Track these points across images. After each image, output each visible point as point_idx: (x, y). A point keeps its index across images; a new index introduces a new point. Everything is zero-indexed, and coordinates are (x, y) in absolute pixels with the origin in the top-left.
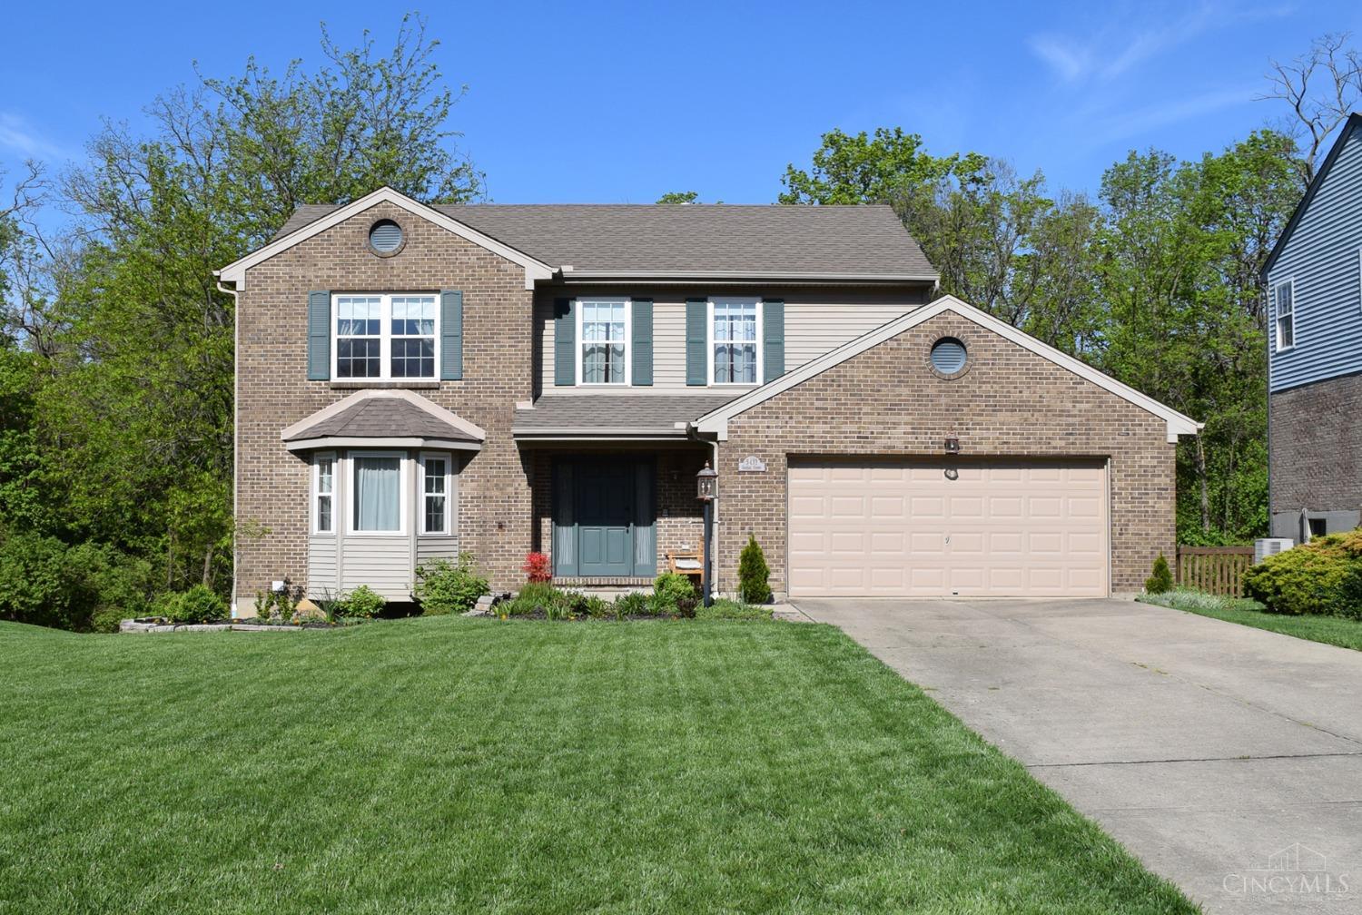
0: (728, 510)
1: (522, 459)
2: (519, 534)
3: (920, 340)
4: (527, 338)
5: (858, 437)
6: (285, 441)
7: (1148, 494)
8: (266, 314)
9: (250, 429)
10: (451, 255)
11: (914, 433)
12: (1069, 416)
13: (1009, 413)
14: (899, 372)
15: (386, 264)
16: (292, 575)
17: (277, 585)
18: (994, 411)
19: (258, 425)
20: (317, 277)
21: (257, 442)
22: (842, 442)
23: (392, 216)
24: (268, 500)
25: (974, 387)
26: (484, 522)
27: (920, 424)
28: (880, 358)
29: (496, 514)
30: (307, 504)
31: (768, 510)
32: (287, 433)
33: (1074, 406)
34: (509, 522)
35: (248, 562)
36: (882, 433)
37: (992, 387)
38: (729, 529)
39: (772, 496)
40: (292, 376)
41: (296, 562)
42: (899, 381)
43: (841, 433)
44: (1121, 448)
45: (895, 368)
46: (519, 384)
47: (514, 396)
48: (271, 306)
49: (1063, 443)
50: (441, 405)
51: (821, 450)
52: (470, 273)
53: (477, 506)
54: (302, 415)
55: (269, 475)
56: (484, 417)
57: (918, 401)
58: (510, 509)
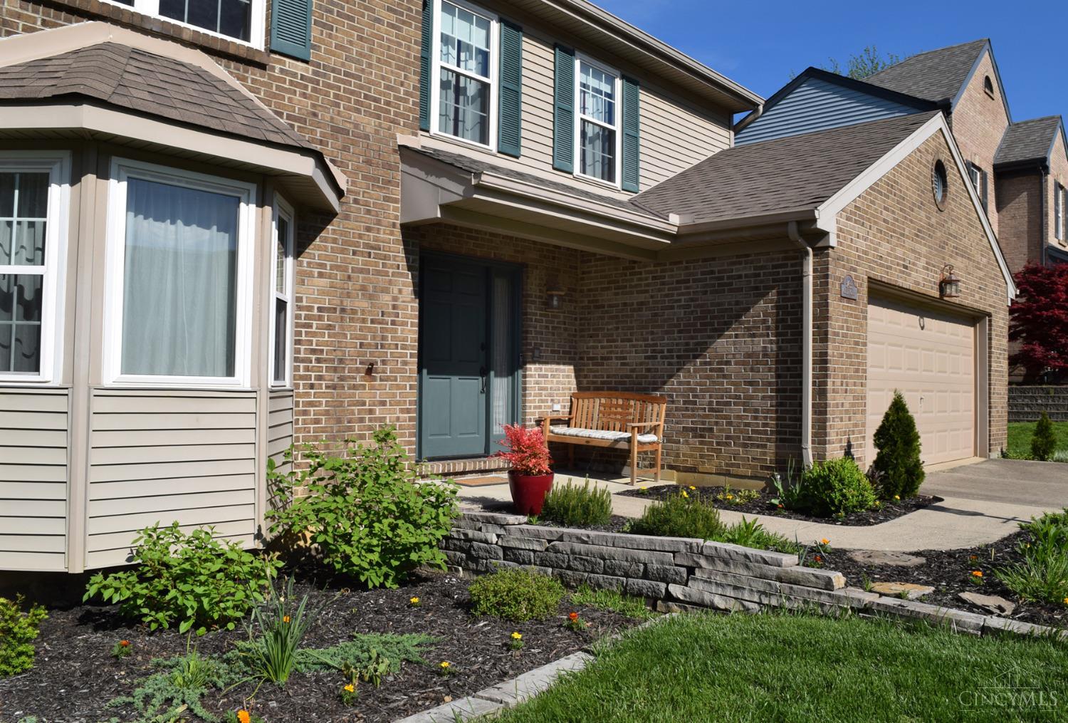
0: (833, 355)
1: (405, 243)
2: (398, 387)
3: (929, 158)
4: (415, 19)
5: (903, 266)
7: (1001, 354)
11: (927, 268)
12: (980, 269)
13: (961, 259)
14: (921, 191)
18: (956, 254)
22: (896, 270)
25: (949, 224)
26: (341, 361)
27: (929, 258)
28: (913, 169)
29: (361, 345)
31: (857, 357)
33: (981, 259)
34: (384, 362)
36: (915, 264)
37: (955, 227)
39: (859, 336)
42: (921, 203)
43: (896, 257)
44: (994, 307)
45: (919, 185)
46: (400, 100)
47: (393, 122)
49: (978, 297)
51: (886, 278)
53: (329, 327)
56: (345, 149)
57: (929, 230)
58: (384, 338)
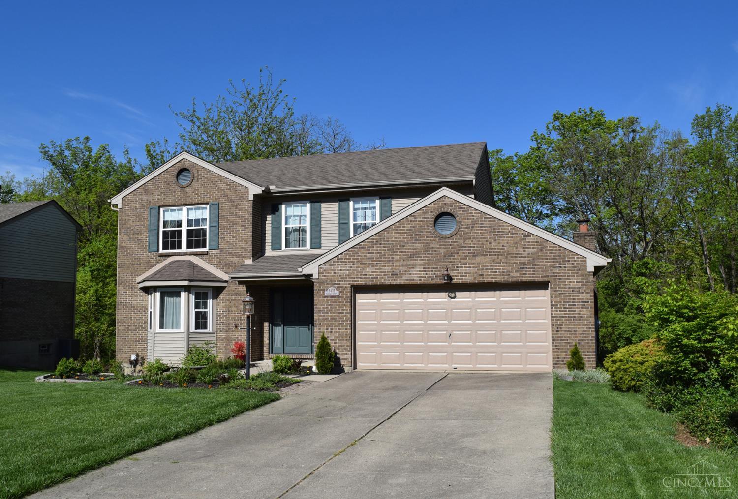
0: (319, 319)
3: (428, 215)
4: (250, 225)
5: (392, 275)
6: (138, 283)
7: (575, 305)
8: (131, 220)
9: (123, 278)
10: (214, 184)
11: (425, 271)
12: (521, 257)
13: (483, 257)
14: (415, 235)
15: (184, 191)
16: (140, 352)
17: (133, 357)
18: (474, 256)
19: (127, 275)
20: (153, 199)
21: (126, 284)
22: (382, 278)
23: (187, 166)
24: (130, 313)
25: (461, 242)
26: (229, 324)
27: (428, 265)
28: (404, 227)
29: (234, 320)
30: (148, 315)
31: (341, 318)
32: (139, 279)
33: (524, 251)
34: (241, 324)
35: (121, 345)
36: (406, 272)
37: (472, 241)
38: (320, 329)
39: (343, 310)
40: (141, 251)
41: (142, 345)
42: (416, 241)
43: (382, 272)
44: (556, 276)
45: (413, 232)
46: (246, 250)
47: (243, 257)
48: (133, 215)
49: (518, 274)
50: (209, 263)
51: (371, 283)
52: (223, 193)
53: (225, 316)
54: (146, 269)
55: (131, 301)
56: (229, 268)
57: (427, 251)
58: (241, 318)
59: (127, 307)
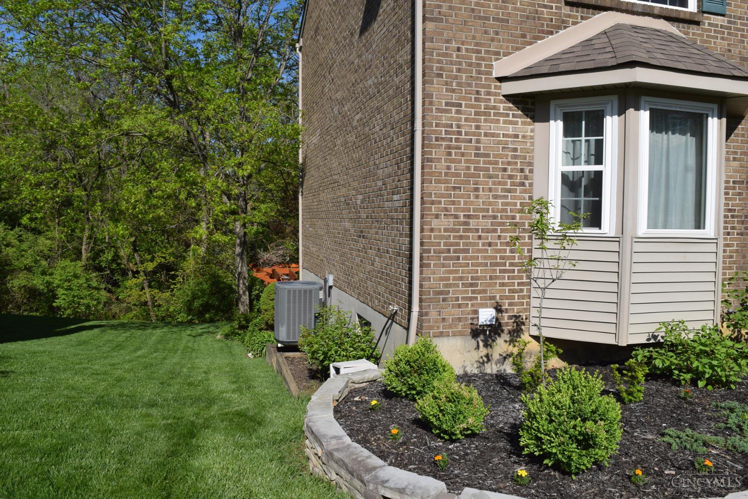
6: (501, 79)
9: (446, 55)
16: (507, 298)
17: (486, 315)
19: (459, 49)
21: (456, 77)
24: (473, 176)
30: (531, 185)
32: (503, 67)
35: (441, 279)
41: (514, 278)
55: (474, 134)
59: (463, 155)
